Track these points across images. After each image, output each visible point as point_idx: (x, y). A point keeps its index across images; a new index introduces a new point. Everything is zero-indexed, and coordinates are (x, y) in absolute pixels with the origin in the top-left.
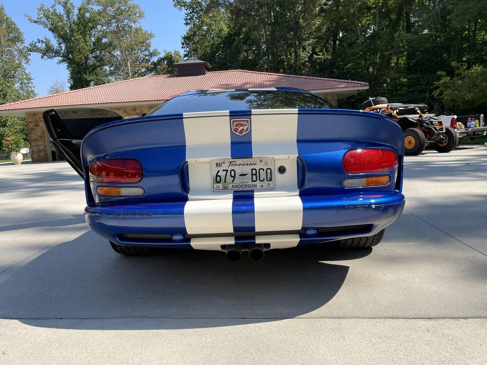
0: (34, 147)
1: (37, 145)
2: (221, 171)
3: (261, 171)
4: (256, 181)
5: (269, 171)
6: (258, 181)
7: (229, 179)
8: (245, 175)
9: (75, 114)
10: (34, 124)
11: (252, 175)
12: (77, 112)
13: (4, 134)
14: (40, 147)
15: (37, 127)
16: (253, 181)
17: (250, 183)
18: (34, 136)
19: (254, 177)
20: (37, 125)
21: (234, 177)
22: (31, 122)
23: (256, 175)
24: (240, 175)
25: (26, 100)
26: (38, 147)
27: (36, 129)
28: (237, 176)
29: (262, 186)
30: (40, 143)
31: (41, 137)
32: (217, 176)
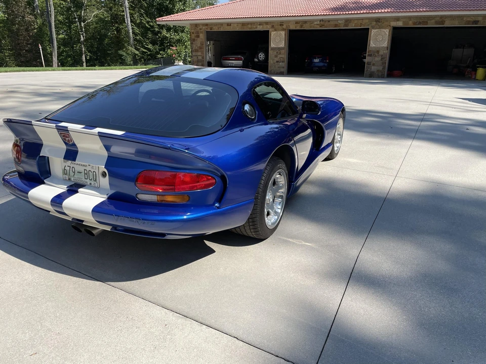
0: (194, 57)
1: (196, 56)
2: (67, 166)
3: (90, 172)
4: (87, 179)
5: (94, 173)
6: (88, 179)
7: (72, 174)
8: (80, 173)
9: (229, 27)
10: (196, 35)
11: (85, 174)
12: (230, 25)
13: (182, 40)
14: (199, 57)
15: (198, 39)
16: (85, 179)
17: (84, 180)
18: (195, 46)
19: (86, 175)
20: (198, 36)
21: (74, 172)
22: (193, 33)
23: (87, 174)
24: (78, 172)
25: (191, 11)
26: (197, 58)
27: (197, 40)
28: (76, 172)
29: (91, 184)
30: (199, 54)
31: (201, 48)
32: (65, 169)
